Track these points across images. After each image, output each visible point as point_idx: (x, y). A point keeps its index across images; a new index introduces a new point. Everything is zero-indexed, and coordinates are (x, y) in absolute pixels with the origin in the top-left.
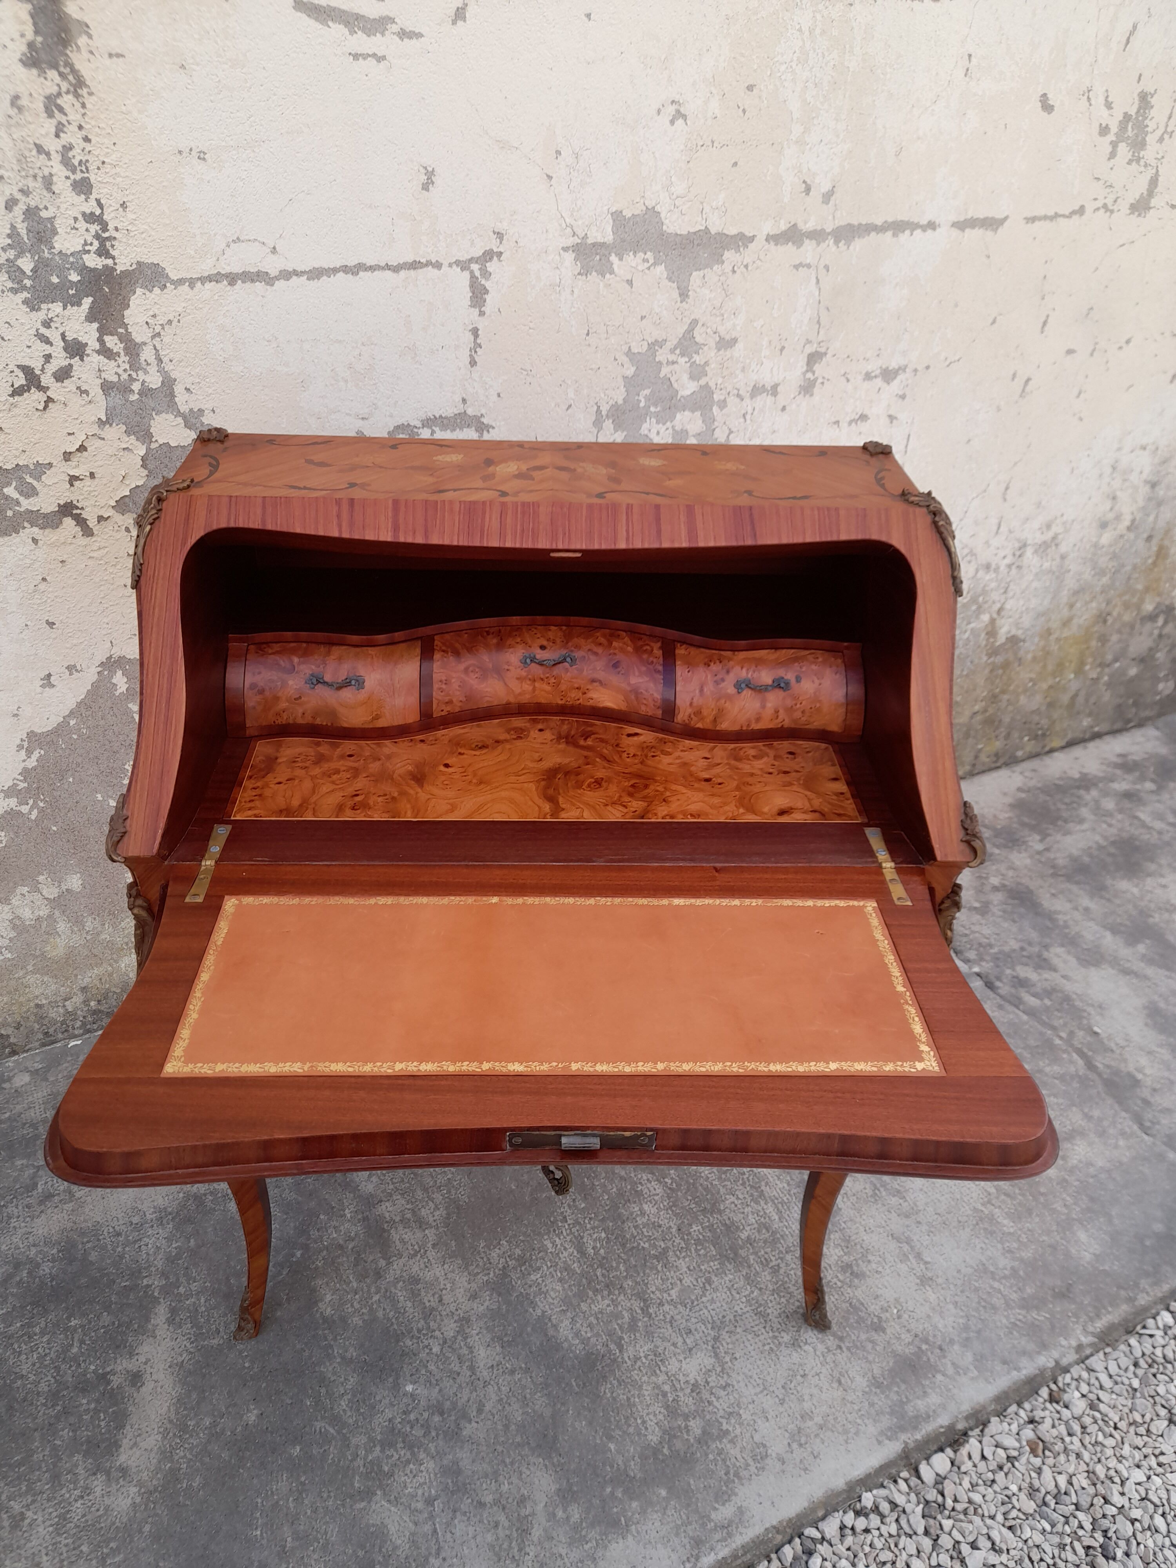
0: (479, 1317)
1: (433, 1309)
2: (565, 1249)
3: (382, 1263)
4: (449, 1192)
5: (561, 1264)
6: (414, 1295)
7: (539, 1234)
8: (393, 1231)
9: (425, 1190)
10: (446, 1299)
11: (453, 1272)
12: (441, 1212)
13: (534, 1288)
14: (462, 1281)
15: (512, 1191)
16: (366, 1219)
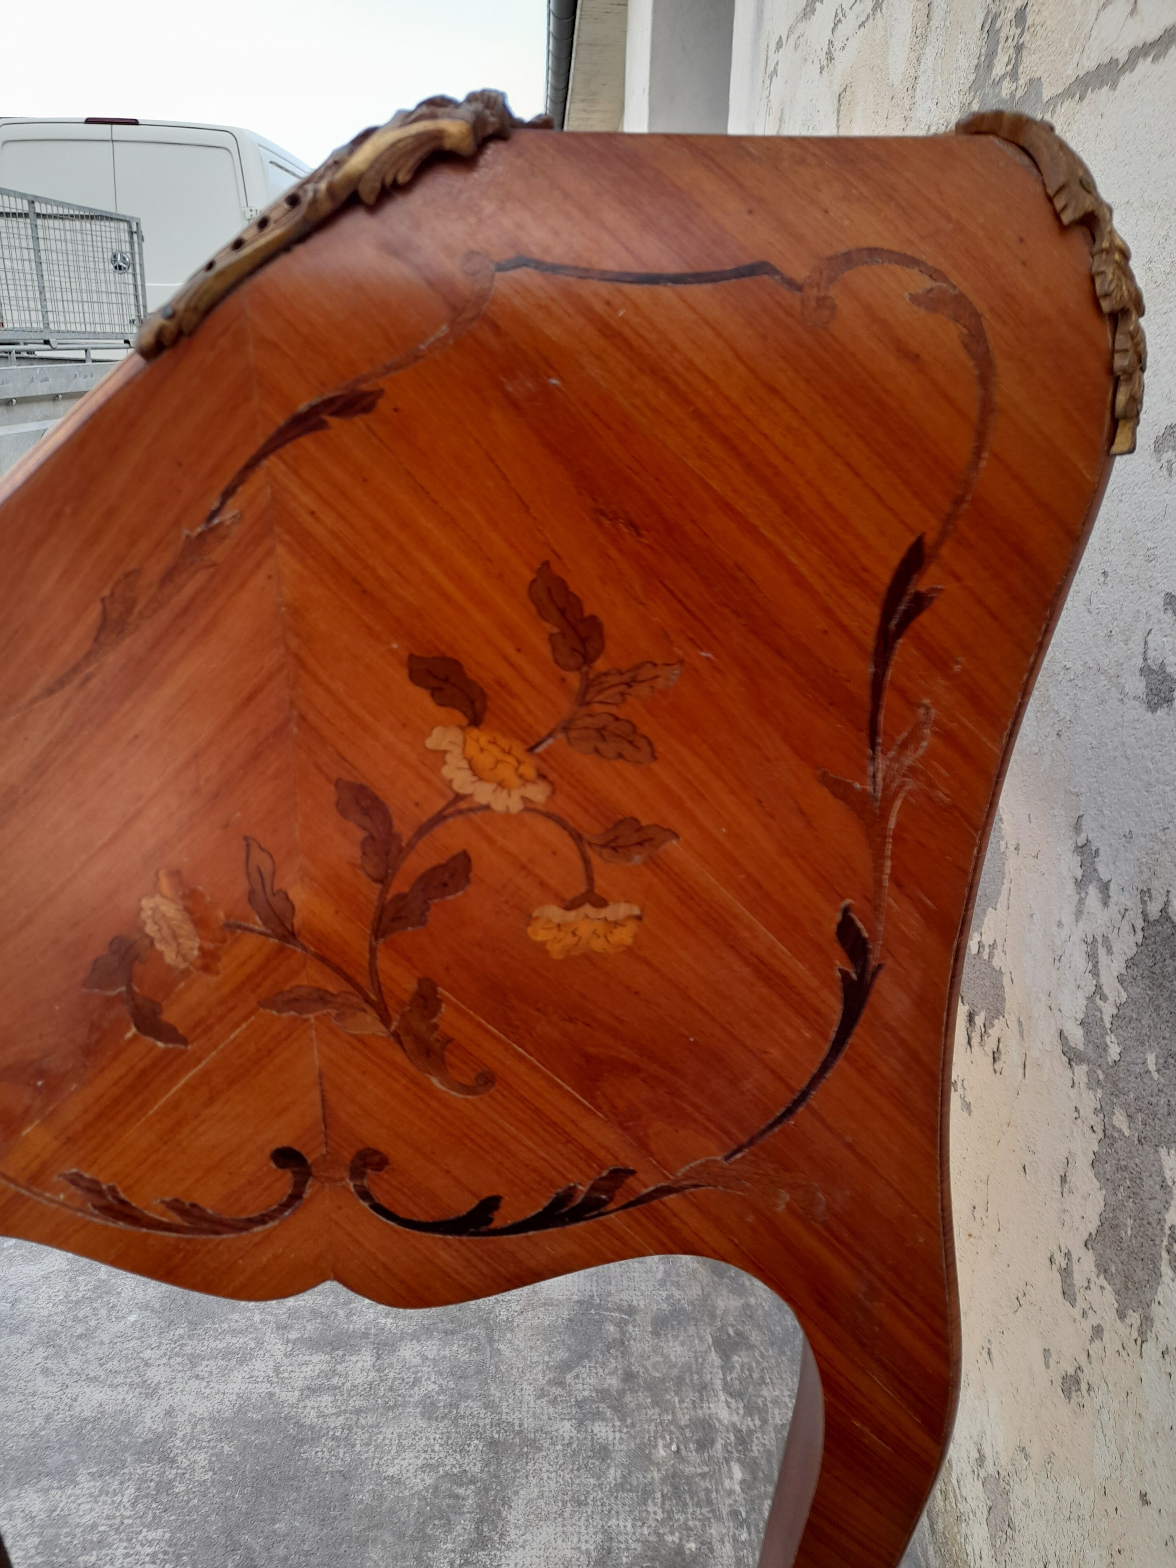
0: (140, 1409)
1: (194, 1366)
2: (127, 1555)
3: (293, 1335)
4: (334, 1438)
5: (113, 1537)
6: (227, 1354)
7: (180, 1528)
8: (328, 1357)
9: (358, 1412)
10: (194, 1384)
11: (221, 1402)
12: (310, 1417)
13: (115, 1485)
14: (201, 1409)
15: (274, 1521)
16: (365, 1335)
